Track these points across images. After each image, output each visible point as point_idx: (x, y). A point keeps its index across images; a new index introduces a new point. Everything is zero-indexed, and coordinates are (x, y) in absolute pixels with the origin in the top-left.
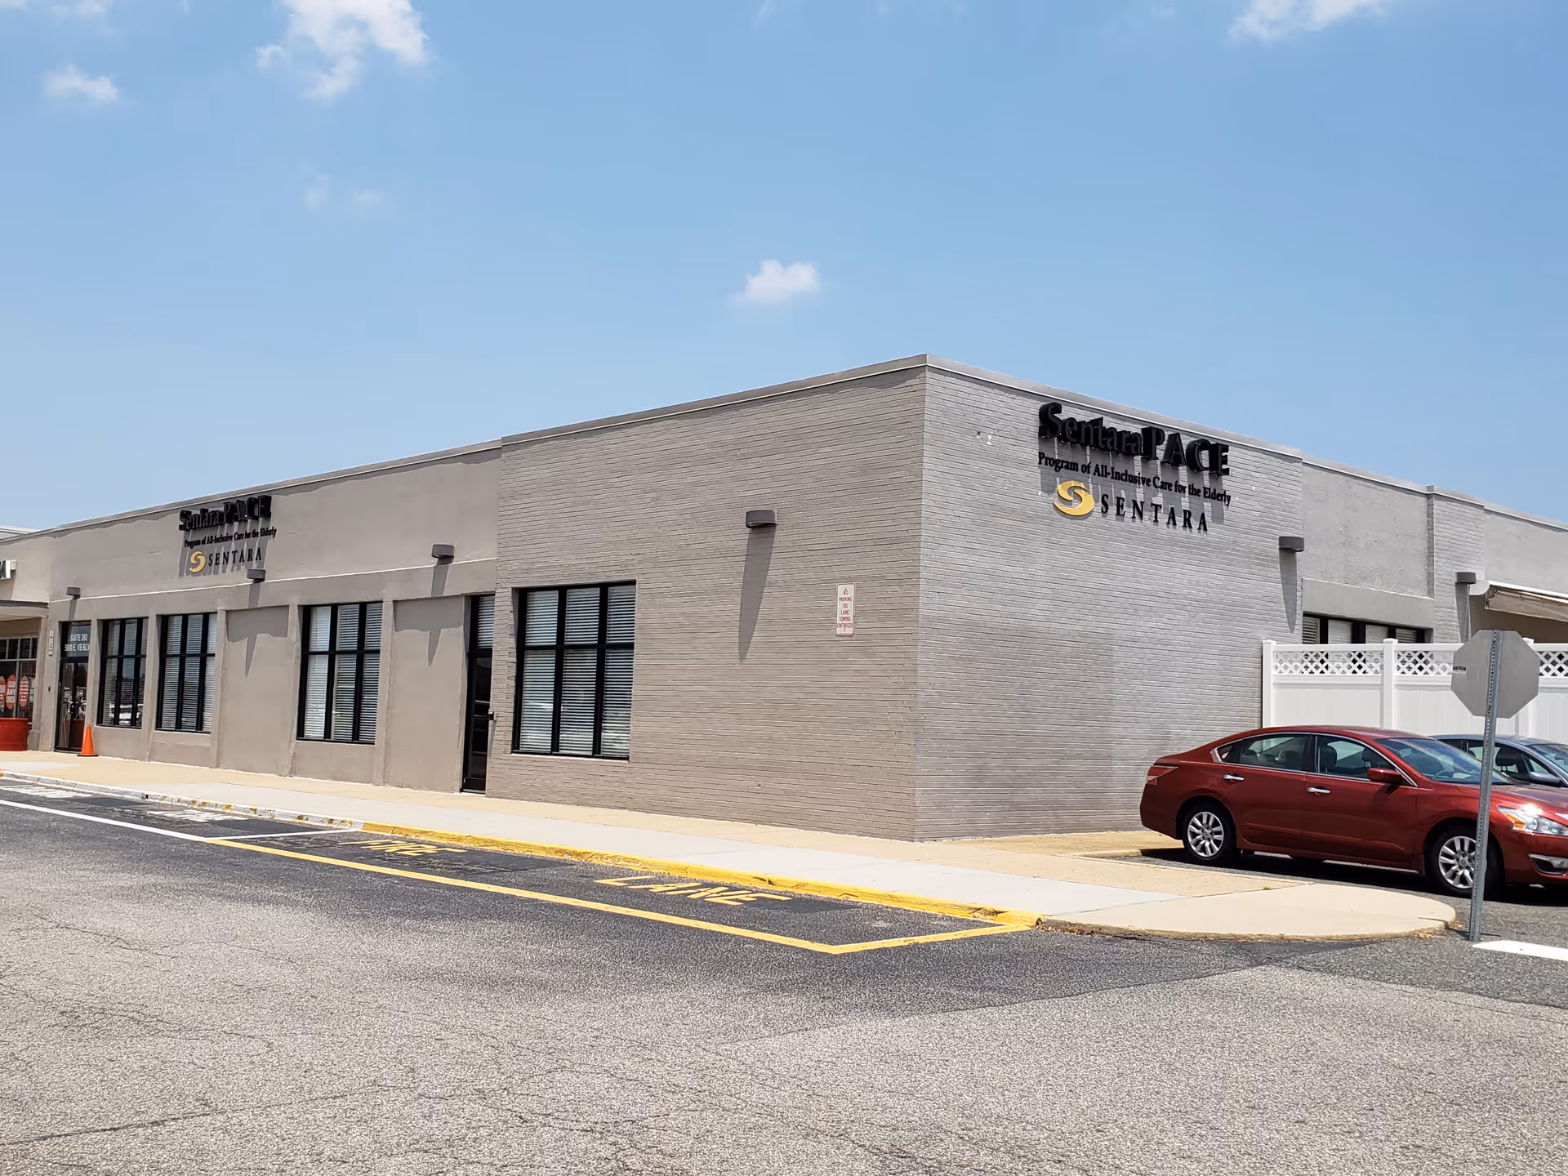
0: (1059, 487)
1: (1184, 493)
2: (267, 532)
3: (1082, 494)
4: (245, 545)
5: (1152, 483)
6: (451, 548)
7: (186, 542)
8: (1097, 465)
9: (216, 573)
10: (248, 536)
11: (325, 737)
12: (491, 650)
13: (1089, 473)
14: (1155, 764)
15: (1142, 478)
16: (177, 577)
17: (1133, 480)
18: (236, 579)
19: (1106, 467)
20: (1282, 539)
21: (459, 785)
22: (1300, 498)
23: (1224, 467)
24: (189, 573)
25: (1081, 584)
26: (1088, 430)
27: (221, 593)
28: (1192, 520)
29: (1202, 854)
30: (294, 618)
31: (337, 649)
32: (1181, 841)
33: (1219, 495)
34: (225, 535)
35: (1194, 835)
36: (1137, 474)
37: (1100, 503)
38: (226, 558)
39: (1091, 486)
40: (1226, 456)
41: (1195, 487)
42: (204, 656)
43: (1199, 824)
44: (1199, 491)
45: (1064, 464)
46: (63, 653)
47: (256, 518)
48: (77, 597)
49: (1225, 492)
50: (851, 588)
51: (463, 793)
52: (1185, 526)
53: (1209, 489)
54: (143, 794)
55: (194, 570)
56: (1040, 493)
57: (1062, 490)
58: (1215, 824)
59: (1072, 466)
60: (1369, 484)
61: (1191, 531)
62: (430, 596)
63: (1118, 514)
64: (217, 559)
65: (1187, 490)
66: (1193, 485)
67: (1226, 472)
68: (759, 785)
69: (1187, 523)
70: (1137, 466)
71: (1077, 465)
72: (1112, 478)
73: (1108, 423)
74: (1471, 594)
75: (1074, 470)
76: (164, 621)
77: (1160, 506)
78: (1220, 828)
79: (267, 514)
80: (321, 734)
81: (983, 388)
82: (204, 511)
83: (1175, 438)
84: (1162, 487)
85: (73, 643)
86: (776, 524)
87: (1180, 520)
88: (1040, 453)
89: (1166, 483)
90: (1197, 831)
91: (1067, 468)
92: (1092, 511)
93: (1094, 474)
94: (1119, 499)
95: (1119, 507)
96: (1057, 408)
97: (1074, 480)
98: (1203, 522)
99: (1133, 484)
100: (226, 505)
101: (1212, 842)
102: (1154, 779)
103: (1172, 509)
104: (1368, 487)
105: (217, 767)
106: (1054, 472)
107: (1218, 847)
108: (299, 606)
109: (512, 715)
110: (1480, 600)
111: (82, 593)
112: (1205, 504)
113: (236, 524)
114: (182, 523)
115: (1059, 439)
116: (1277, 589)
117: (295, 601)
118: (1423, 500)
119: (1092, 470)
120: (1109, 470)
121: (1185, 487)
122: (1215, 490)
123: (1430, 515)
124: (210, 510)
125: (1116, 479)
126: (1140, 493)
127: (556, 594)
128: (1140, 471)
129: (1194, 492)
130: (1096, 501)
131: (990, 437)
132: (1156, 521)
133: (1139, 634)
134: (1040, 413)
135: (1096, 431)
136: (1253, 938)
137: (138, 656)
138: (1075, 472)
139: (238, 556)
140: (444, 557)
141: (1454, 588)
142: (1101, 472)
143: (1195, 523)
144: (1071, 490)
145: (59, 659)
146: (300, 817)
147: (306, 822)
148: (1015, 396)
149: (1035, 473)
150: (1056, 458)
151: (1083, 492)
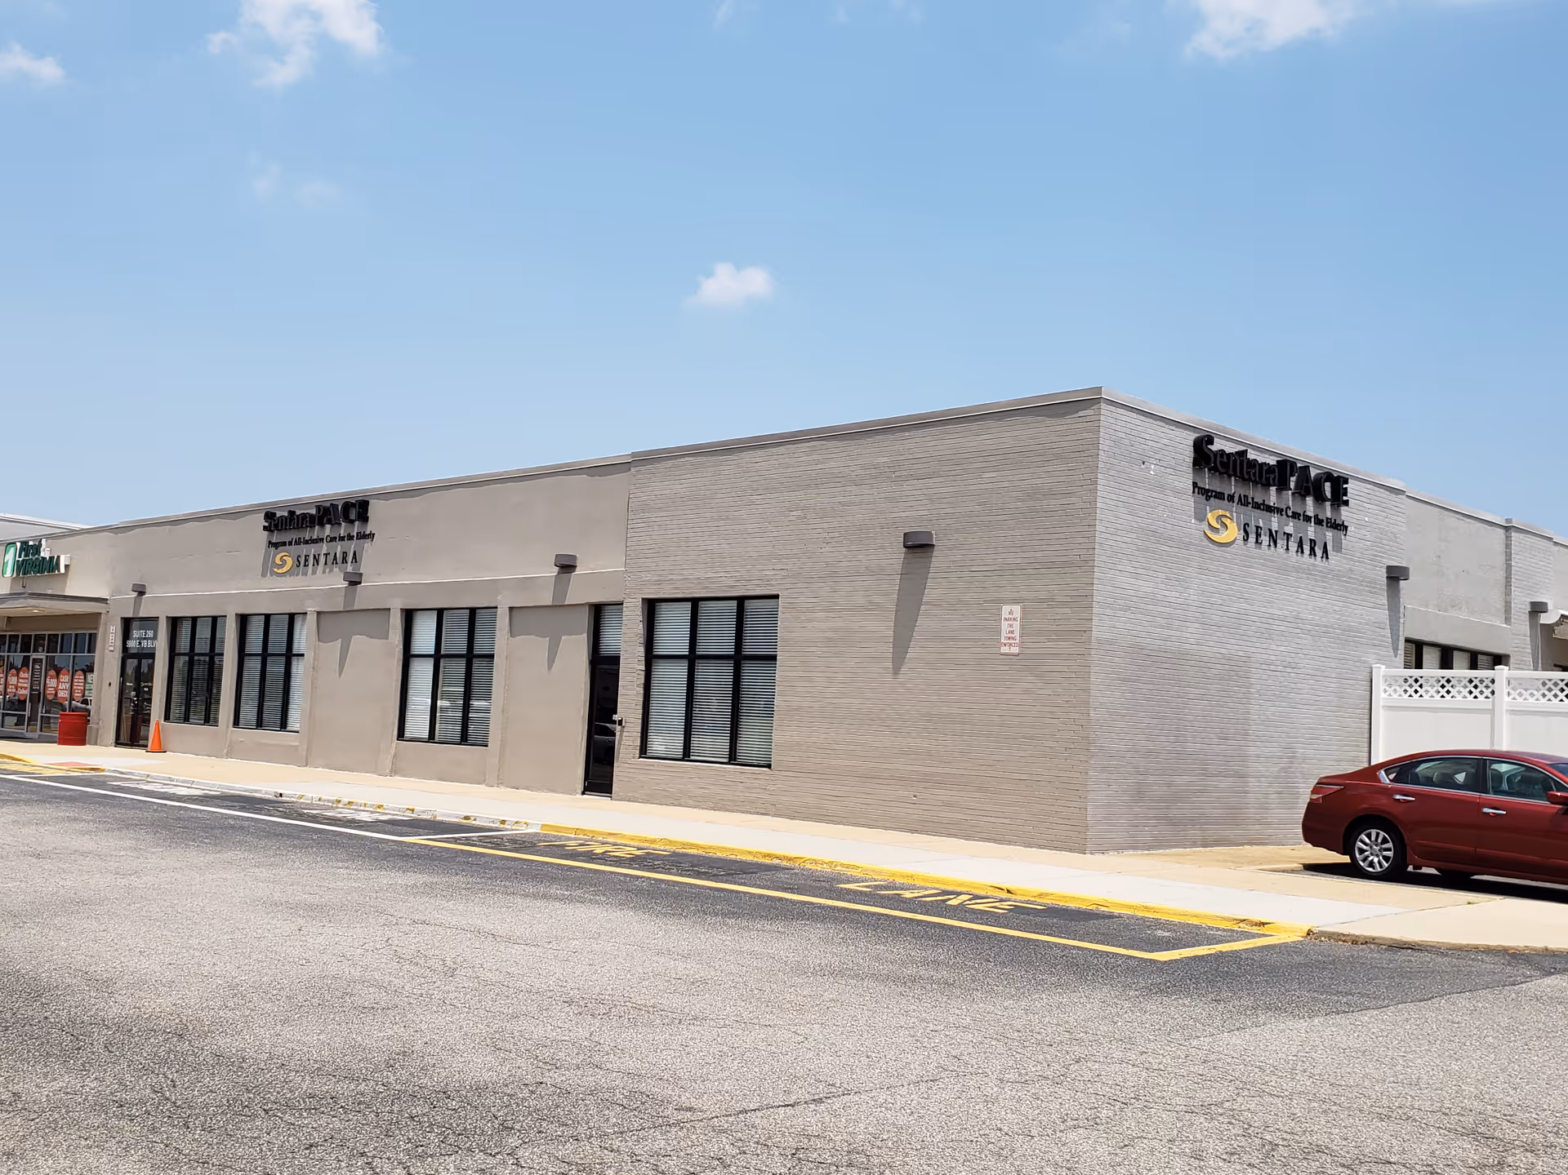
0: (1209, 515)
1: (1310, 522)
2: (363, 536)
3: (1228, 522)
4: (339, 548)
5: (1284, 513)
6: (574, 557)
7: (270, 542)
8: (1240, 495)
9: (305, 574)
10: (342, 539)
11: (429, 738)
12: (619, 657)
13: (1233, 502)
14: (1317, 784)
15: (1277, 508)
16: (260, 577)
17: (1270, 509)
18: (328, 582)
19: (1247, 497)
20: (1390, 569)
21: (580, 787)
22: (1404, 529)
23: (1345, 498)
24: (273, 573)
25: (1227, 609)
26: (1235, 461)
27: (310, 595)
28: (1316, 548)
29: (1370, 869)
30: (396, 622)
31: (442, 653)
32: (1348, 857)
33: (1339, 525)
34: (315, 537)
35: (1362, 851)
36: (1272, 504)
37: (1242, 531)
38: (316, 559)
39: (1235, 514)
40: (1346, 488)
41: (1319, 517)
42: (289, 655)
43: (1367, 841)
44: (1323, 521)
45: (1214, 494)
46: (125, 649)
47: (352, 522)
48: (141, 593)
49: (1344, 522)
50: (1017, 609)
51: (585, 796)
52: (1310, 554)
53: (1331, 519)
54: (276, 792)
55: (280, 571)
56: (1193, 521)
57: (1211, 518)
58: (1385, 841)
59: (1219, 496)
60: (1458, 516)
61: (1315, 559)
62: (550, 604)
63: (1257, 542)
64: (306, 560)
65: (1313, 520)
66: (1317, 515)
67: (1346, 503)
68: (915, 796)
69: (1313, 552)
70: (1272, 497)
71: (1224, 494)
72: (1252, 507)
73: (1251, 455)
74: (1541, 622)
75: (1221, 499)
76: (243, 620)
77: (1291, 535)
78: (1390, 845)
79: (364, 517)
80: (426, 735)
81: (1149, 420)
82: (292, 513)
83: (1306, 469)
84: (1292, 517)
85: (136, 639)
86: (933, 546)
87: (1307, 548)
88: (1194, 483)
89: (1296, 513)
90: (1365, 847)
91: (1215, 497)
92: (1236, 538)
93: (1238, 504)
94: (1257, 528)
95: (1258, 535)
96: (1210, 441)
97: (1221, 509)
98: (1325, 551)
99: (1268, 513)
100: (318, 508)
101: (1381, 858)
102: (1318, 798)
103: (1301, 537)
104: (1459, 519)
105: (306, 765)
106: (1205, 500)
107: (1387, 862)
108: (401, 609)
109: (640, 721)
110: (1549, 629)
111: (147, 590)
112: (1327, 533)
113: (328, 527)
114: (266, 524)
115: (1209, 470)
116: (1383, 615)
117: (397, 605)
118: (1501, 532)
119: (1236, 499)
120: (1250, 500)
121: (1311, 517)
122: (1335, 520)
123: (1508, 546)
124: (298, 513)
125: (1255, 508)
126: (1275, 522)
127: (689, 605)
128: (1275, 501)
129: (1319, 522)
130: (1239, 530)
131: (1153, 466)
132: (1287, 549)
133: (1273, 658)
134: (1194, 442)
135: (1242, 463)
136: (1519, 949)
137: (212, 654)
138: (1222, 501)
139: (331, 558)
140: (567, 567)
141: (1528, 616)
142: (1244, 502)
143: (1319, 552)
144: (1219, 518)
145: (121, 655)
146: (467, 818)
147: (474, 822)
148: (1174, 428)
149: (1189, 502)
150: (1207, 487)
151: (1229, 520)
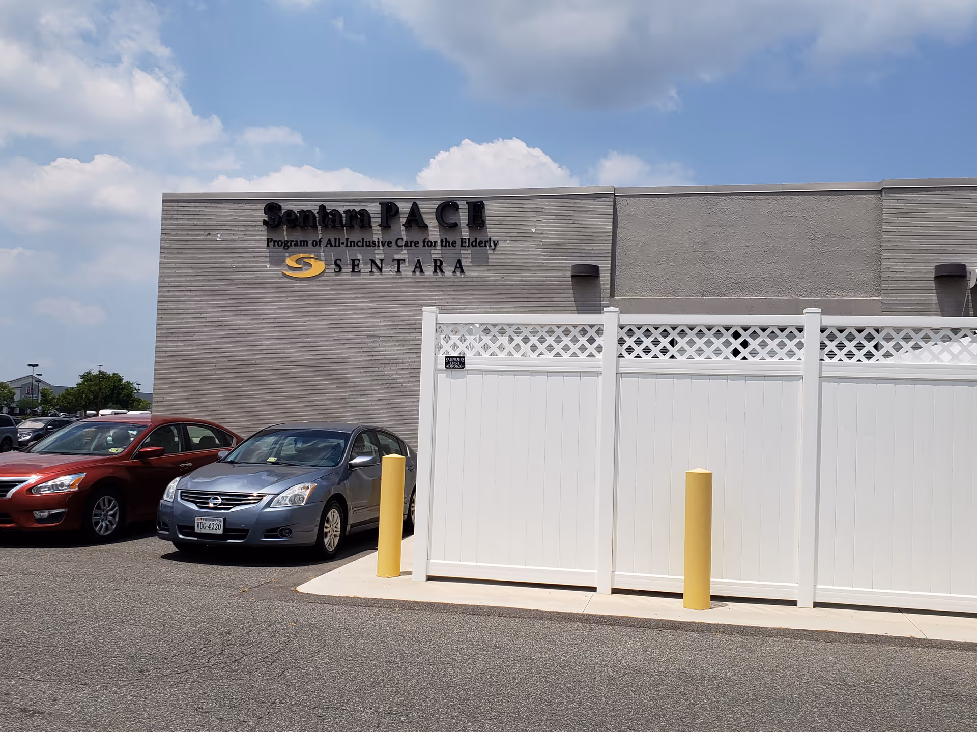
0: (285, 260)
1: (435, 246)
3: (312, 262)
5: (392, 244)
8: (329, 240)
13: (320, 245)
15: (382, 242)
17: (371, 244)
19: (339, 239)
26: (313, 216)
28: (444, 266)
33: (481, 242)
36: (375, 239)
37: (333, 266)
39: (323, 255)
41: (448, 240)
44: (455, 242)
45: (293, 244)
49: (490, 239)
52: (435, 271)
53: (469, 239)
56: (268, 266)
57: (290, 262)
59: (304, 243)
61: (443, 275)
63: (353, 271)
65: (439, 243)
66: (446, 239)
67: (484, 223)
69: (438, 267)
70: (376, 234)
71: (307, 242)
72: (347, 246)
75: (304, 245)
77: (404, 260)
81: (213, 204)
84: (406, 245)
87: (429, 269)
88: (268, 239)
89: (411, 242)
91: (296, 245)
92: (324, 272)
93: (326, 246)
94: (353, 261)
95: (355, 266)
96: (278, 205)
97: (303, 253)
98: (459, 267)
99: (372, 247)
103: (419, 261)
106: (283, 249)
112: (462, 251)
119: (324, 243)
120: (343, 240)
121: (435, 242)
122: (476, 239)
125: (351, 246)
126: (379, 254)
128: (380, 236)
129: (445, 243)
130: (327, 265)
131: (219, 235)
132: (399, 271)
133: (379, 358)
134: (265, 211)
138: (306, 247)
142: (333, 244)
143: (448, 269)
148: (244, 205)
149: (265, 253)
150: (286, 239)
151: (313, 260)
